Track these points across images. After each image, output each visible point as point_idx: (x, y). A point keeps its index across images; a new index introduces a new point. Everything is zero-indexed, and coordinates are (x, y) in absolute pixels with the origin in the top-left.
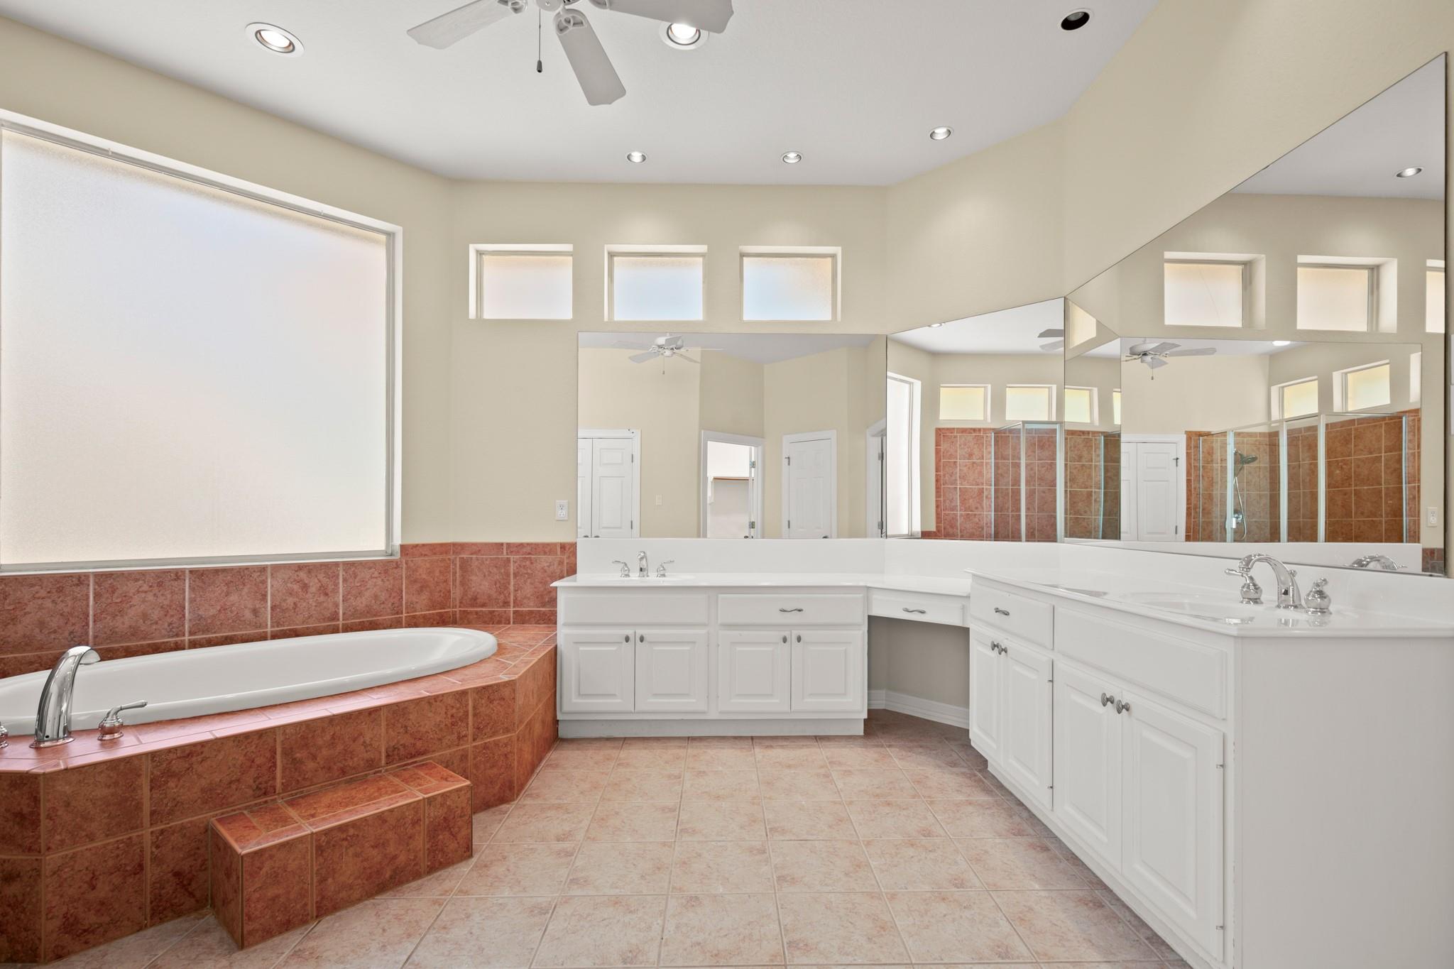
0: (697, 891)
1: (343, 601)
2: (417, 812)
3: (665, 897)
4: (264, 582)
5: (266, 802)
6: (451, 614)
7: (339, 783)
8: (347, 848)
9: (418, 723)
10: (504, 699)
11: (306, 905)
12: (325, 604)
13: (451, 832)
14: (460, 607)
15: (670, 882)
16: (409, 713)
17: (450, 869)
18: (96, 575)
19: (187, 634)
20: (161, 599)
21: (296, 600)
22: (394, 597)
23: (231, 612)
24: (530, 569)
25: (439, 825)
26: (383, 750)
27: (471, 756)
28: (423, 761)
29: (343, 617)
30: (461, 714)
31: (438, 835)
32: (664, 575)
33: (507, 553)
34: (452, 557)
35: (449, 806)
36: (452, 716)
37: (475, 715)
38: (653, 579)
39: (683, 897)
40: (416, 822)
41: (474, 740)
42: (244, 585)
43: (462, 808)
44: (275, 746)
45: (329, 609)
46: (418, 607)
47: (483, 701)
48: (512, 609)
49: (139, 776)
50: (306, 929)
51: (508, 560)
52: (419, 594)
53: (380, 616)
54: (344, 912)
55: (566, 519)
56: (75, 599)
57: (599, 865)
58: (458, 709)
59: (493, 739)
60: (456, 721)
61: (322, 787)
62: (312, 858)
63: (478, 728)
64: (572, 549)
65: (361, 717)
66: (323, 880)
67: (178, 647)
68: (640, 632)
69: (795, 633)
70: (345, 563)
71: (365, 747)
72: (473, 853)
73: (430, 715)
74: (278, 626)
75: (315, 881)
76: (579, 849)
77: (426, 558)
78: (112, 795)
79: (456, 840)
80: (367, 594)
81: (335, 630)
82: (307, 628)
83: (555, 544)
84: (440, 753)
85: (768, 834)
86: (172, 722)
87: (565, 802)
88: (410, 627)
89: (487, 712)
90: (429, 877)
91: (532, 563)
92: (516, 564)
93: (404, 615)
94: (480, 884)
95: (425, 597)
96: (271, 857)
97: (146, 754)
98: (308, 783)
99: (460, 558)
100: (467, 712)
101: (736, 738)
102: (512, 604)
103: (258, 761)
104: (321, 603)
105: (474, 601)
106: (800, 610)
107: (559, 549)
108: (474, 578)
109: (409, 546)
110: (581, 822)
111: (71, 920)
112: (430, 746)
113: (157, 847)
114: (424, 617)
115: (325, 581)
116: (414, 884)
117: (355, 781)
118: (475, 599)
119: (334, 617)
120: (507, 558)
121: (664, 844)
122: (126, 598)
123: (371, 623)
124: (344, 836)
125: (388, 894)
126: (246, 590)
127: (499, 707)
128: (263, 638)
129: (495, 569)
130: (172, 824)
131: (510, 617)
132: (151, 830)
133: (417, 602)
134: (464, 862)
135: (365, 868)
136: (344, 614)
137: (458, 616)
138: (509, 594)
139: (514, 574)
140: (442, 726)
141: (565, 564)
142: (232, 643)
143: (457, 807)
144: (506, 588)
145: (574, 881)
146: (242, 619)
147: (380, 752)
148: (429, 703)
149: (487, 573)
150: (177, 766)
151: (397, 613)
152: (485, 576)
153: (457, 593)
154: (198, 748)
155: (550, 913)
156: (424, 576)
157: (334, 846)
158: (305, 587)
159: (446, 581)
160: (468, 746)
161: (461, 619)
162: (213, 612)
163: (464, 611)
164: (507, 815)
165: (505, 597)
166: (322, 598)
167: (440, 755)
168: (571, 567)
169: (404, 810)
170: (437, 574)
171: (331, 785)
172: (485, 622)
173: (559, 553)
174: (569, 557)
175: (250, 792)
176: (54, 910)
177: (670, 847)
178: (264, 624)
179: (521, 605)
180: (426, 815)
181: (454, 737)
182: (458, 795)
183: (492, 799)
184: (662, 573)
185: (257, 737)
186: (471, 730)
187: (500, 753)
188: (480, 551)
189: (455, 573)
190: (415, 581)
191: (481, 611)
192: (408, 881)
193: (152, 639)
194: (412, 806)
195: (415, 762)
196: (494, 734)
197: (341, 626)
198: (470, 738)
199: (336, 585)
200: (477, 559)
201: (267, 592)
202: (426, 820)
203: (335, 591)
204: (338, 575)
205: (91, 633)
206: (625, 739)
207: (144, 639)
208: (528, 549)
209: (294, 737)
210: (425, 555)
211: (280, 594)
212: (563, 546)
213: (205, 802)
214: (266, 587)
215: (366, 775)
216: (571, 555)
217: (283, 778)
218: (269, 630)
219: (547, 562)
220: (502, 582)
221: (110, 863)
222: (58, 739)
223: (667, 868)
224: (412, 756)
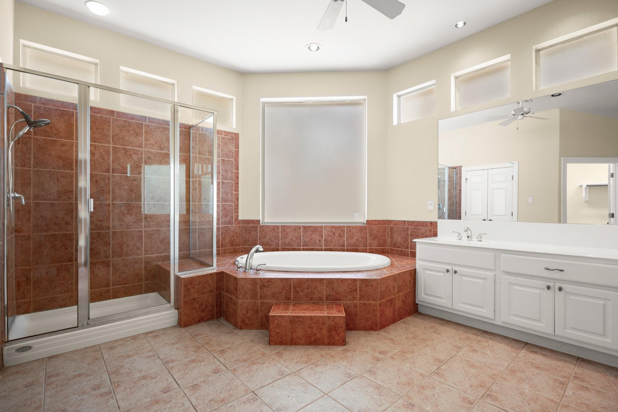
0: (416, 403)
1: (346, 240)
2: (323, 320)
3: (400, 397)
4: (322, 231)
5: (288, 302)
6: (387, 250)
7: (310, 302)
8: (299, 325)
9: (337, 288)
10: (373, 286)
11: (287, 339)
12: (340, 241)
13: (337, 333)
14: (390, 247)
15: (408, 392)
16: (334, 283)
17: (335, 347)
18: (282, 226)
19: (302, 246)
20: (296, 234)
21: (331, 238)
22: (364, 240)
23: (313, 240)
24: (417, 233)
25: (332, 328)
26: (325, 295)
27: (358, 306)
28: (339, 303)
29: (346, 246)
30: (354, 288)
31: (332, 332)
32: (481, 241)
33: (408, 225)
34: (387, 226)
35: (336, 322)
36: (351, 288)
37: (360, 290)
38: (474, 243)
39: (407, 401)
40: (323, 324)
41: (360, 300)
42: (316, 232)
43: (341, 324)
44: (291, 284)
45: (342, 242)
46: (373, 245)
47: (364, 285)
48: (410, 250)
49: (257, 284)
50: (286, 347)
51: (408, 228)
52: (374, 240)
53: (359, 247)
54: (298, 346)
55: (433, 210)
56: (277, 232)
57: (385, 370)
58: (353, 286)
59: (368, 302)
60: (353, 291)
61: (305, 302)
62: (289, 323)
63: (362, 296)
64: (435, 225)
65: (317, 281)
66: (292, 333)
67: (299, 250)
68: (455, 268)
69: (558, 285)
70: (347, 226)
71: (319, 292)
72: (346, 343)
73: (342, 286)
74: (326, 247)
75: (290, 332)
76: (384, 360)
77: (376, 226)
78: (251, 288)
79: (339, 336)
80: (355, 238)
81: (344, 250)
82: (335, 249)
83: (428, 222)
84: (346, 302)
85: (485, 396)
86: (274, 271)
87: (397, 339)
88: (370, 253)
89: (366, 290)
90: (327, 346)
91: (418, 230)
92: (411, 230)
93: (368, 248)
94: (339, 356)
95: (376, 241)
96: (277, 319)
97: (259, 278)
98: (300, 300)
99: (390, 226)
100: (357, 288)
101: (515, 340)
102: (409, 248)
103: (286, 288)
104: (339, 240)
105: (395, 245)
106: (561, 271)
107: (429, 224)
108: (395, 235)
109: (369, 220)
110: (395, 349)
111: (243, 320)
112: (342, 298)
113: (261, 307)
114: (376, 249)
115: (340, 232)
116: (321, 347)
117: (315, 303)
118: (395, 244)
119: (343, 246)
120: (408, 227)
121: (422, 375)
122: (287, 233)
123: (356, 249)
124: (298, 320)
125: (312, 346)
126: (317, 234)
127: (371, 289)
128: (322, 250)
129: (403, 232)
130: (265, 301)
131: (409, 253)
132: (260, 301)
133: (373, 243)
134: (341, 346)
135: (305, 334)
136: (347, 245)
137: (389, 251)
138: (409, 243)
139: (410, 234)
140: (347, 291)
141: (432, 231)
142: (313, 251)
143: (339, 323)
144: (407, 241)
145: (370, 371)
146: (316, 243)
147: (324, 296)
148: (341, 281)
149: (400, 234)
150: (266, 284)
151: (365, 247)
152: (399, 235)
153: (389, 241)
154: (271, 280)
155: (351, 379)
156: (376, 233)
157: (295, 322)
158: (334, 234)
159: (384, 236)
160: (358, 302)
161: (390, 252)
162: (308, 240)
163: (391, 249)
164: (370, 335)
165: (407, 244)
166: (339, 238)
167: (346, 303)
168: (435, 233)
169: (319, 318)
170: (381, 232)
171: (307, 302)
172: (399, 255)
173: (429, 226)
174: (434, 229)
175: (284, 298)
176: (240, 315)
177: (423, 377)
178: (322, 246)
179: (413, 249)
180: (327, 323)
181: (351, 297)
182: (340, 319)
183: (368, 327)
184: (480, 239)
185: (286, 280)
186: (358, 296)
187: (371, 308)
188: (397, 224)
189: (388, 232)
190: (372, 235)
191: (397, 249)
192: (320, 345)
193: (293, 246)
194: (322, 317)
195: (336, 303)
196: (368, 300)
197: (346, 249)
198: (358, 299)
199: (344, 234)
200: (396, 227)
201: (323, 235)
202: (327, 324)
203: (344, 236)
204: (345, 230)
205: (280, 243)
206: (449, 321)
207: (292, 246)
208: (416, 224)
209: (296, 283)
210: (376, 224)
211: (327, 236)
212: (431, 223)
213: (272, 297)
214: (323, 233)
215: (319, 302)
216: (435, 227)
217: (293, 296)
218: (324, 247)
219: (424, 230)
220: (406, 238)
221: (251, 307)
222: (249, 270)
223: (413, 386)
224: (335, 300)
